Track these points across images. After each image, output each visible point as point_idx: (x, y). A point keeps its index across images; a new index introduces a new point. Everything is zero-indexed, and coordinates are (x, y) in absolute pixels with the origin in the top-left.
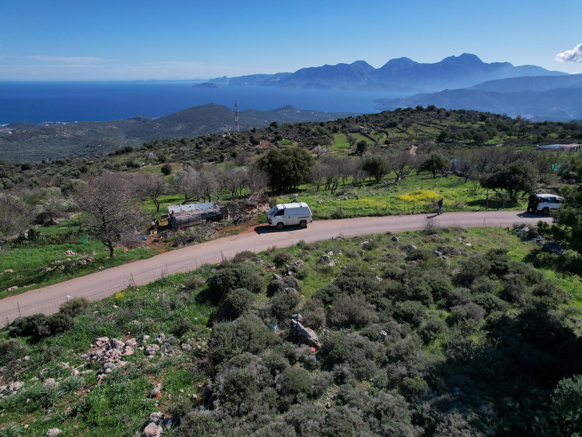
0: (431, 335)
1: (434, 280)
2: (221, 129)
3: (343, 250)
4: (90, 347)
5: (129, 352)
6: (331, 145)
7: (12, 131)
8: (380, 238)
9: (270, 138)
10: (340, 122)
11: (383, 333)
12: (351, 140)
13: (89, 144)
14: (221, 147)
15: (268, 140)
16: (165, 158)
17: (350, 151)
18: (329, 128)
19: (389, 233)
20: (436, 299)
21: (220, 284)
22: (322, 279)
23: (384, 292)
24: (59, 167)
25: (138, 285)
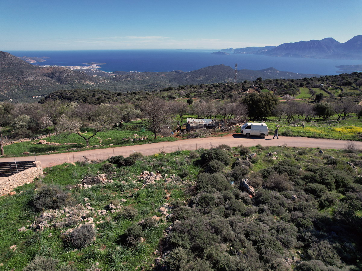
0: (326, 203)
1: (339, 176)
2: (226, 80)
3: (283, 153)
4: (141, 174)
5: (158, 179)
6: (297, 95)
7: (115, 76)
8: (311, 150)
9: (255, 88)
10: (306, 80)
11: (294, 196)
12: (312, 93)
13: (150, 84)
14: (223, 91)
15: (254, 89)
16: (190, 95)
17: (310, 100)
18: (297, 84)
19: (318, 148)
20: (337, 187)
21: (207, 157)
22: (266, 165)
23: (302, 176)
24: (134, 95)
25: (166, 152)
